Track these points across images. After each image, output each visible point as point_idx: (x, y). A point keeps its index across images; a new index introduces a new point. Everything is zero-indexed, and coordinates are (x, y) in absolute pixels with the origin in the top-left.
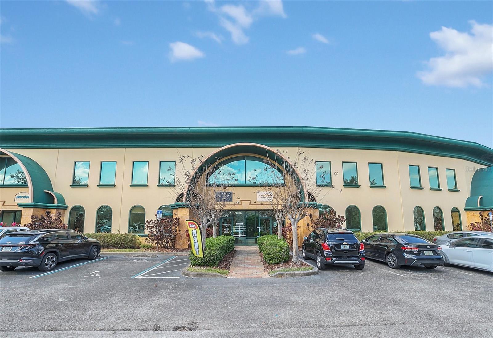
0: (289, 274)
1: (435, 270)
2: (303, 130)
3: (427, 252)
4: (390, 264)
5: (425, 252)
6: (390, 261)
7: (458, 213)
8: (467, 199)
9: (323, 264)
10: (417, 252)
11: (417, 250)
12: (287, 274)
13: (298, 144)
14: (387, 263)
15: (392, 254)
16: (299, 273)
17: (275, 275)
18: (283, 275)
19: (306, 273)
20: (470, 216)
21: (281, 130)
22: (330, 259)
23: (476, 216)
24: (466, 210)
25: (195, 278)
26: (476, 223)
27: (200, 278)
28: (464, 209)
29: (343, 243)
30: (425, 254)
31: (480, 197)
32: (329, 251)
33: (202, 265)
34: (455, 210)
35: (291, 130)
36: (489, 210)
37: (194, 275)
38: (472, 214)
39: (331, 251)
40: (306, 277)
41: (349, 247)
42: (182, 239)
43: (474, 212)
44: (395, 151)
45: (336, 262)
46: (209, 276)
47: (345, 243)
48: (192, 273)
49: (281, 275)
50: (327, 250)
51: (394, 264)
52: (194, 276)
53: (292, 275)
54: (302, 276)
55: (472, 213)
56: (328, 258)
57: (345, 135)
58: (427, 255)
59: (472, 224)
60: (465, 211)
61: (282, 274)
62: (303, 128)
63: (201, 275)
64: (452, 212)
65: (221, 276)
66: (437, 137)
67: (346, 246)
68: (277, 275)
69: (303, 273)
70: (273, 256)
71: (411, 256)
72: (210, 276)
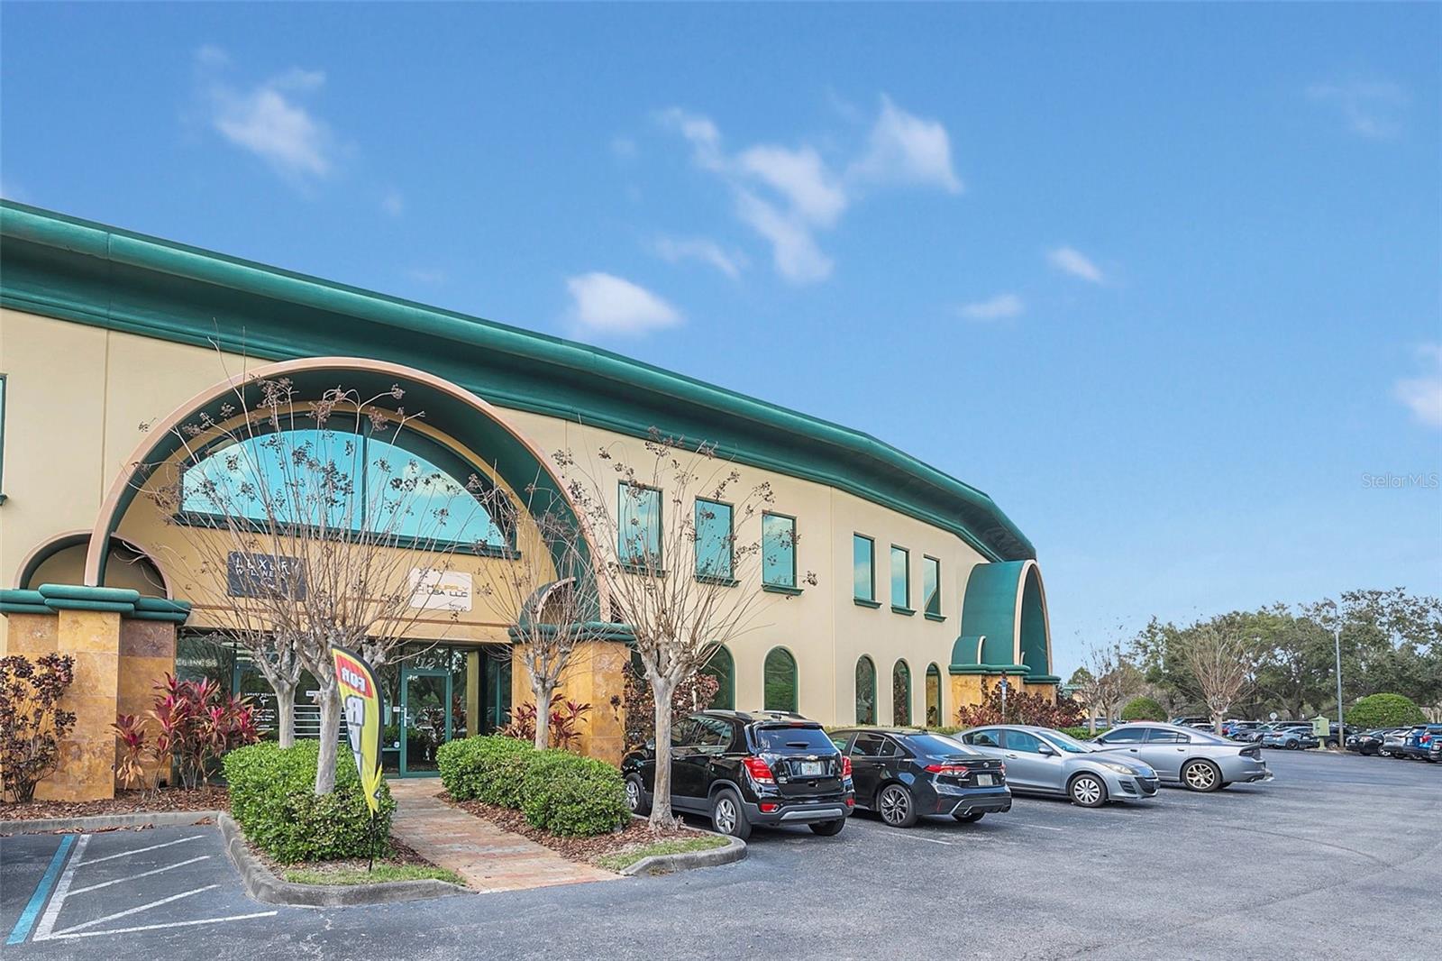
0: (682, 860)
1: (977, 824)
2: (595, 361)
3: (983, 776)
4: (890, 815)
5: (978, 776)
6: (887, 808)
7: (937, 678)
8: (956, 642)
9: (749, 823)
10: (965, 778)
11: (964, 772)
12: (676, 860)
13: (568, 407)
14: (880, 813)
15: (899, 786)
16: (710, 856)
17: (641, 870)
18: (664, 866)
19: (727, 854)
20: (959, 688)
21: (520, 342)
22: (771, 808)
23: (970, 687)
24: (954, 671)
25: (354, 907)
26: (971, 705)
27: (378, 905)
28: (950, 670)
29: (808, 758)
30: (980, 784)
31: (982, 638)
32: (770, 781)
33: (340, 858)
34: (933, 671)
35: (556, 351)
36: (1000, 672)
37: (346, 898)
38: (963, 683)
39: (777, 782)
40: (728, 865)
41: (819, 767)
42: (79, 759)
43: (968, 678)
44: (828, 485)
45: (789, 816)
46: (409, 893)
47: (812, 757)
48: (333, 890)
49: (658, 867)
50: (762, 780)
51: (903, 814)
52: (344, 902)
53: (690, 863)
54: (716, 864)
55: (963, 679)
56: (765, 803)
57: (717, 409)
58: (983, 784)
59: (963, 711)
60: (951, 674)
61: (661, 863)
62: (598, 356)
63: (376, 894)
64: (927, 675)
65: (456, 890)
66: (922, 463)
67: (813, 765)
68: (647, 867)
69: (719, 855)
70: (592, 808)
71: (949, 790)
72: (412, 895)
